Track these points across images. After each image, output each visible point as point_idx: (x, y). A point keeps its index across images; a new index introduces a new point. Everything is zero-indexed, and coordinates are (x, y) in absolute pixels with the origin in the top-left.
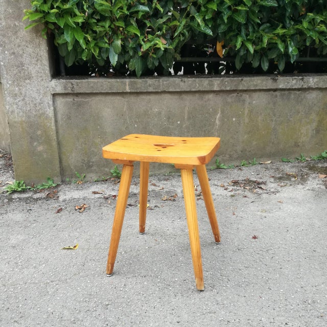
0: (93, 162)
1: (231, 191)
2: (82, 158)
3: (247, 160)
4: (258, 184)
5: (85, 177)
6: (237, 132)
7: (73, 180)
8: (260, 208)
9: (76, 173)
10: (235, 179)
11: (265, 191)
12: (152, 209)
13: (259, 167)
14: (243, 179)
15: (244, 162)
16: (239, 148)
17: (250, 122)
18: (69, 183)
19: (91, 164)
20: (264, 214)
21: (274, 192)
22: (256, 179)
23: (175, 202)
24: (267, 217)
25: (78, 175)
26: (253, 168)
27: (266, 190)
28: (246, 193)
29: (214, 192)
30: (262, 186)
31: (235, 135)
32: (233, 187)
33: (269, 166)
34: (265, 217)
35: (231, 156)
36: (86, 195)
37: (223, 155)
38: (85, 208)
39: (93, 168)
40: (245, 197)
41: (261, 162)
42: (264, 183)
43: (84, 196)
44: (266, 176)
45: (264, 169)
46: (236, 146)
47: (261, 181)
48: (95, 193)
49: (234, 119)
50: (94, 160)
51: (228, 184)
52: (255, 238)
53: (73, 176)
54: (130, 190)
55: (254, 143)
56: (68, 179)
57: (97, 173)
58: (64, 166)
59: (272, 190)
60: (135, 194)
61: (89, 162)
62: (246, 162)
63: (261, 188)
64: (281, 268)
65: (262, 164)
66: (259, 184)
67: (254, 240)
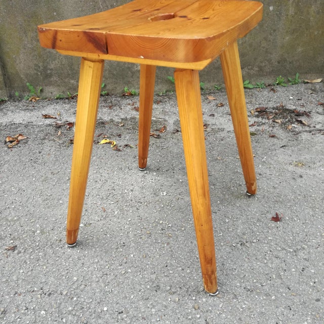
0: (51, 70)
1: (252, 125)
2: (35, 62)
3: (285, 75)
4: (297, 116)
5: (42, 91)
6: (274, 31)
7: (26, 95)
8: (294, 158)
9: (28, 84)
10: (261, 106)
11: (307, 129)
12: (119, 150)
13: (302, 88)
14: (275, 106)
15: (280, 79)
16: (275, 57)
17: (296, 13)
18: (20, 99)
19: (49, 72)
20: (299, 171)
21: (320, 130)
22: (294, 107)
23: (158, 140)
24: (305, 177)
25: (31, 88)
26: (294, 88)
27: (309, 126)
28: (275, 130)
29: (225, 127)
30: (304, 119)
31: (271, 35)
32: (256, 119)
33: (318, 86)
34: (301, 177)
35: (261, 69)
36: (33, 119)
37: (250, 67)
38: (19, 142)
39: (52, 79)
40: (273, 136)
41: (306, 81)
42: (307, 114)
43: (29, 120)
44: (311, 102)
45: (310, 92)
46: (271, 54)
47: (302, 110)
48: (46, 117)
49: (271, 8)
50: (52, 66)
51: (249, 114)
52: (276, 219)
53: (24, 89)
54: (99, 115)
55: (300, 49)
56: (17, 94)
57: (59, 86)
58: (10, 74)
59: (318, 127)
60: (103, 123)
61: (45, 68)
62: (283, 80)
63: (301, 122)
64: (318, 300)
65: (308, 83)
66: (299, 114)
67: (273, 224)
